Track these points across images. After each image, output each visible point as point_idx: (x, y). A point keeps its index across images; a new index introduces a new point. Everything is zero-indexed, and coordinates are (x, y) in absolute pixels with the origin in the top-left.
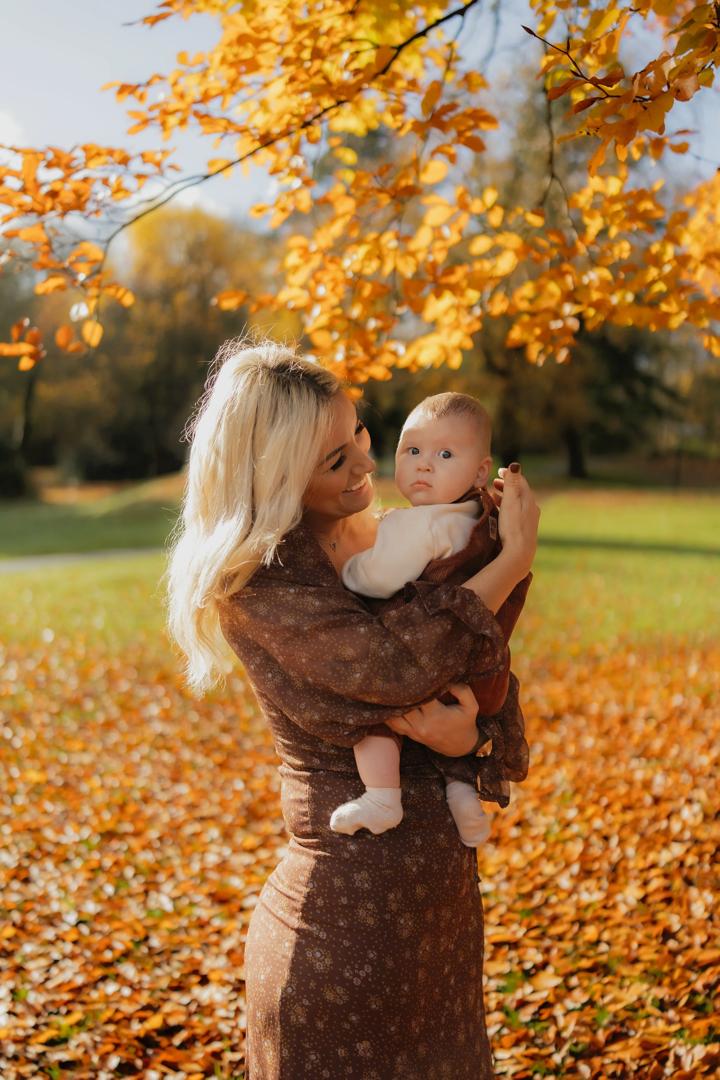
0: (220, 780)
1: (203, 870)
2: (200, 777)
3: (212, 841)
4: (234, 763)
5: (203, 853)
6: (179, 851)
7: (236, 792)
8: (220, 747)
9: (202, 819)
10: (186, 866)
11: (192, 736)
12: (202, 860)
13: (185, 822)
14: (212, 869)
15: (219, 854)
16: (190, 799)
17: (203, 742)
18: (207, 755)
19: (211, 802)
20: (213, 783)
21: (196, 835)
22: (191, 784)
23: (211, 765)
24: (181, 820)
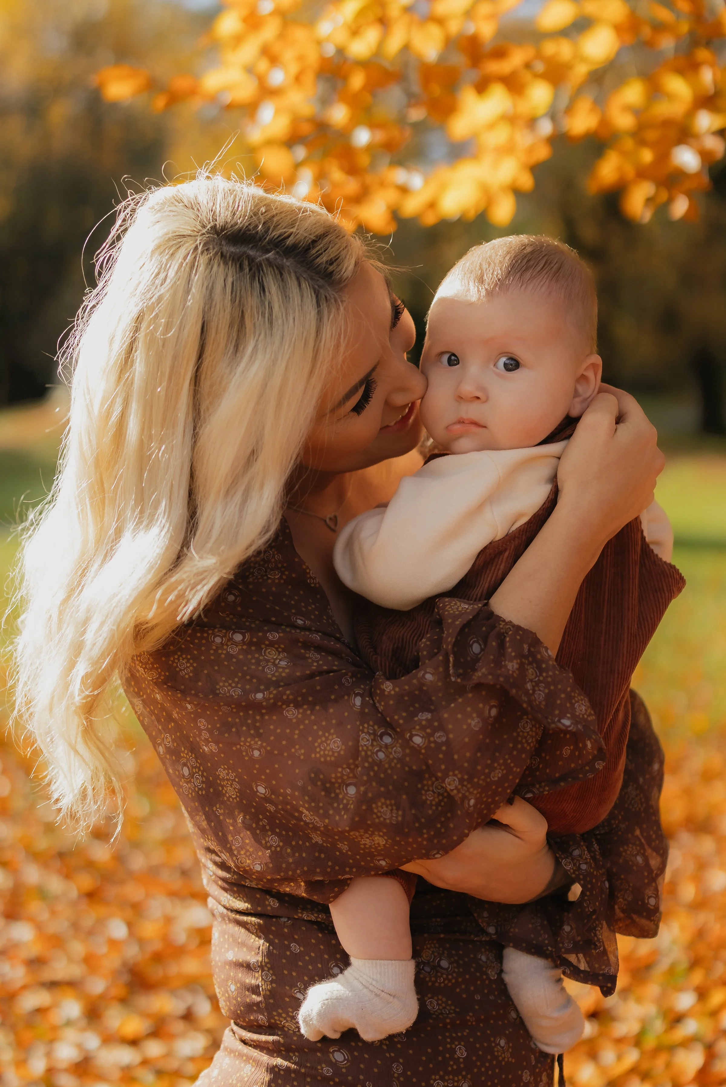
0: (88, 921)
1: (51, 1071)
2: (53, 913)
3: (69, 1023)
4: (112, 892)
5: (52, 1041)
6: (12, 1037)
7: (113, 943)
8: (90, 865)
9: (53, 985)
10: (21, 1063)
11: (42, 844)
12: (49, 1055)
13: (24, 987)
14: (67, 1070)
15: (79, 1046)
16: (35, 950)
17: (61, 855)
18: (68, 876)
19: (70, 959)
20: (75, 926)
21: (40, 1011)
22: (39, 927)
23: (74, 894)
24: (19, 984)
